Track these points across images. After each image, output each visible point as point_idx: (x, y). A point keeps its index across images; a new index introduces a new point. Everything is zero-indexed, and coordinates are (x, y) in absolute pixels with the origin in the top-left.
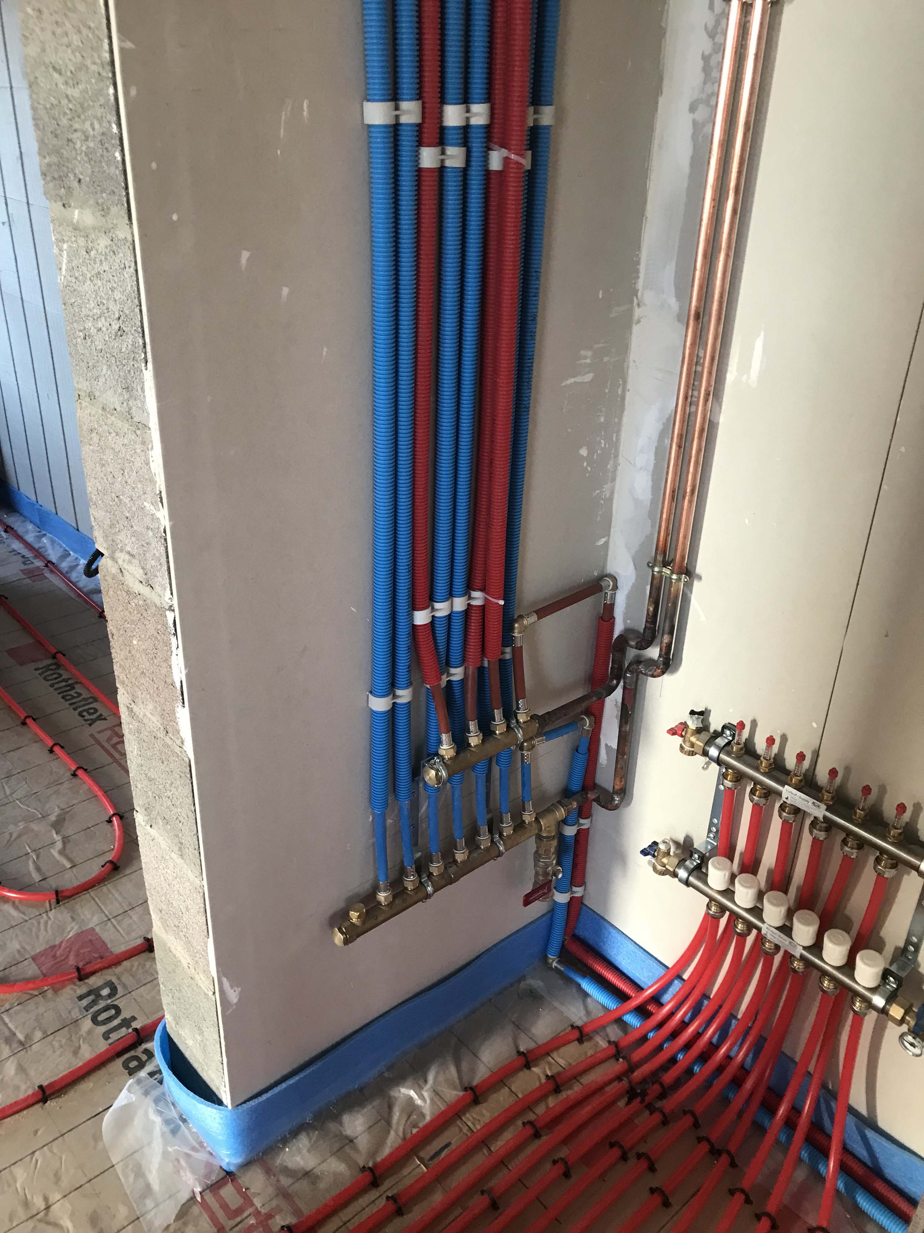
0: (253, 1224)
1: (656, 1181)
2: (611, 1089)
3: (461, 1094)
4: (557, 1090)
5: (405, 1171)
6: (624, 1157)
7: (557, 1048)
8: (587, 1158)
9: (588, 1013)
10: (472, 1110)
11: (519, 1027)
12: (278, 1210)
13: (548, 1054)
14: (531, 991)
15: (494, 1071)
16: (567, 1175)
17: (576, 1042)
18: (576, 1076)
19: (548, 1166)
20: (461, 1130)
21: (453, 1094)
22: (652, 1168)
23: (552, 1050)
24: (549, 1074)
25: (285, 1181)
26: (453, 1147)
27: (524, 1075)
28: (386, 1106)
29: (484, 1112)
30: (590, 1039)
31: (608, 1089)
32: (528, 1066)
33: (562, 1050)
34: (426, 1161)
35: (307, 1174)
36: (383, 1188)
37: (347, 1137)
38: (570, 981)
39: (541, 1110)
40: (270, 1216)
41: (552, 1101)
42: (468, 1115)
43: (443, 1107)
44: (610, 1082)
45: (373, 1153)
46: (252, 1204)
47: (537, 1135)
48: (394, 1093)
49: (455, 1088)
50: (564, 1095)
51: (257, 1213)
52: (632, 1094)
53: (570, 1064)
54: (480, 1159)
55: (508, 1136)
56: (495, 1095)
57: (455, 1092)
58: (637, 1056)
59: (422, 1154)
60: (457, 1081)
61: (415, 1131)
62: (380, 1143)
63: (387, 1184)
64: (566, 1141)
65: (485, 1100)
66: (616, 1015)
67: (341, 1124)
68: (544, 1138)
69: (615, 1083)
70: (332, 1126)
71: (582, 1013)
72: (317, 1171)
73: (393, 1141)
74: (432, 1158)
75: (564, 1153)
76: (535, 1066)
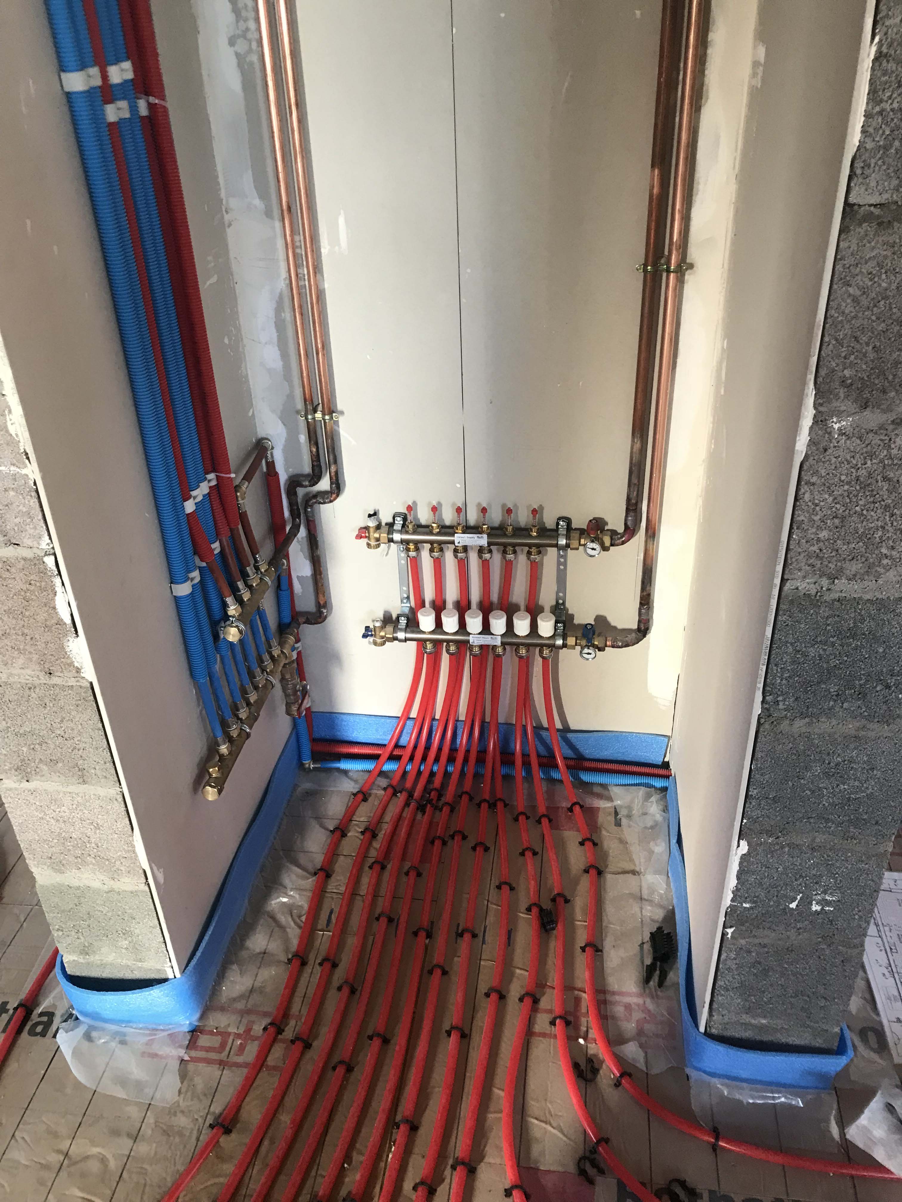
0: (241, 1043)
1: (472, 841)
2: (407, 813)
3: (314, 878)
4: (374, 836)
5: (317, 943)
6: (444, 843)
7: (354, 814)
8: (424, 858)
9: (356, 781)
10: (329, 882)
11: (318, 818)
12: (251, 1024)
13: (351, 820)
14: (307, 793)
15: (325, 852)
16: (419, 875)
17: (363, 802)
18: (380, 820)
19: (404, 879)
20: (332, 898)
21: (310, 882)
22: (465, 837)
23: (352, 817)
24: (360, 830)
25: (240, 1005)
26: (336, 910)
27: (345, 842)
28: (270, 920)
29: (338, 878)
30: (370, 795)
31: (404, 815)
32: (344, 835)
33: (357, 813)
34: (325, 929)
35: (252, 991)
36: (311, 962)
37: (260, 953)
38: (330, 770)
39: (373, 853)
40: (248, 1030)
41: (376, 844)
42: (329, 887)
43: (310, 894)
44: (403, 810)
45: (287, 950)
46: (229, 1034)
47: (383, 868)
48: (269, 908)
49: (308, 879)
50: (381, 836)
51: (238, 1036)
52: (421, 808)
53: (370, 817)
54: (359, 904)
55: (366, 880)
56: (337, 865)
57: (310, 880)
58: (408, 784)
59: (319, 927)
60: (305, 873)
61: (303, 918)
62: (286, 940)
63: (312, 957)
64: (403, 858)
65: (334, 872)
66: (377, 772)
67: (248, 949)
68: (389, 867)
69: (406, 809)
70: (244, 954)
71: (352, 784)
72: (258, 984)
73: (294, 934)
74: (328, 925)
75: (407, 865)
76: (349, 831)
